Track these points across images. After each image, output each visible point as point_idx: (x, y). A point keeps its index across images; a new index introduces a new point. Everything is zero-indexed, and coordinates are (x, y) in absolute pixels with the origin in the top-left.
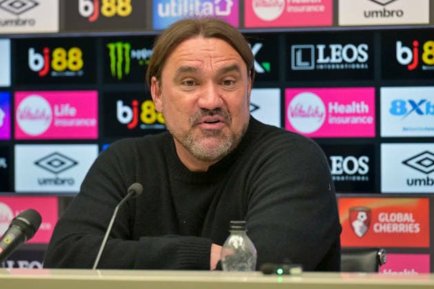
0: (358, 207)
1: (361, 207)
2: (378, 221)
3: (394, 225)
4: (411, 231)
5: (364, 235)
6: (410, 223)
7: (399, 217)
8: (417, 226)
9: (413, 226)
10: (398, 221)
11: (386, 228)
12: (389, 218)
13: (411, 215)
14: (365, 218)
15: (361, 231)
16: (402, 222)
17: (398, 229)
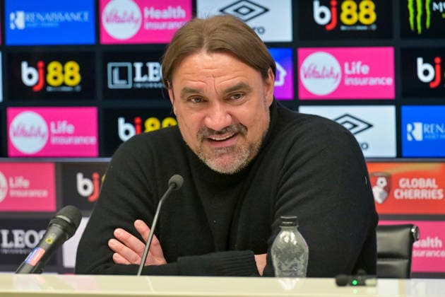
0: (376, 172)
1: (379, 172)
2: (398, 187)
3: (416, 191)
4: (434, 197)
5: (385, 201)
6: (432, 189)
7: (421, 182)
8: (440, 192)
9: (436, 192)
10: (421, 187)
11: (408, 195)
12: (410, 183)
13: (434, 181)
14: (385, 183)
15: (381, 197)
16: (424, 188)
17: (420, 195)
